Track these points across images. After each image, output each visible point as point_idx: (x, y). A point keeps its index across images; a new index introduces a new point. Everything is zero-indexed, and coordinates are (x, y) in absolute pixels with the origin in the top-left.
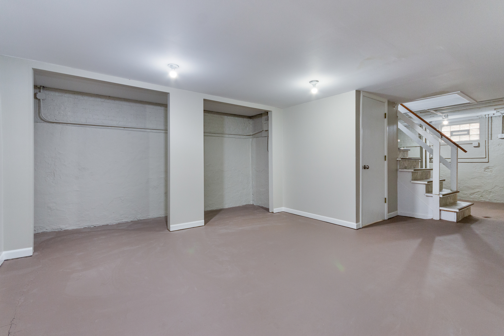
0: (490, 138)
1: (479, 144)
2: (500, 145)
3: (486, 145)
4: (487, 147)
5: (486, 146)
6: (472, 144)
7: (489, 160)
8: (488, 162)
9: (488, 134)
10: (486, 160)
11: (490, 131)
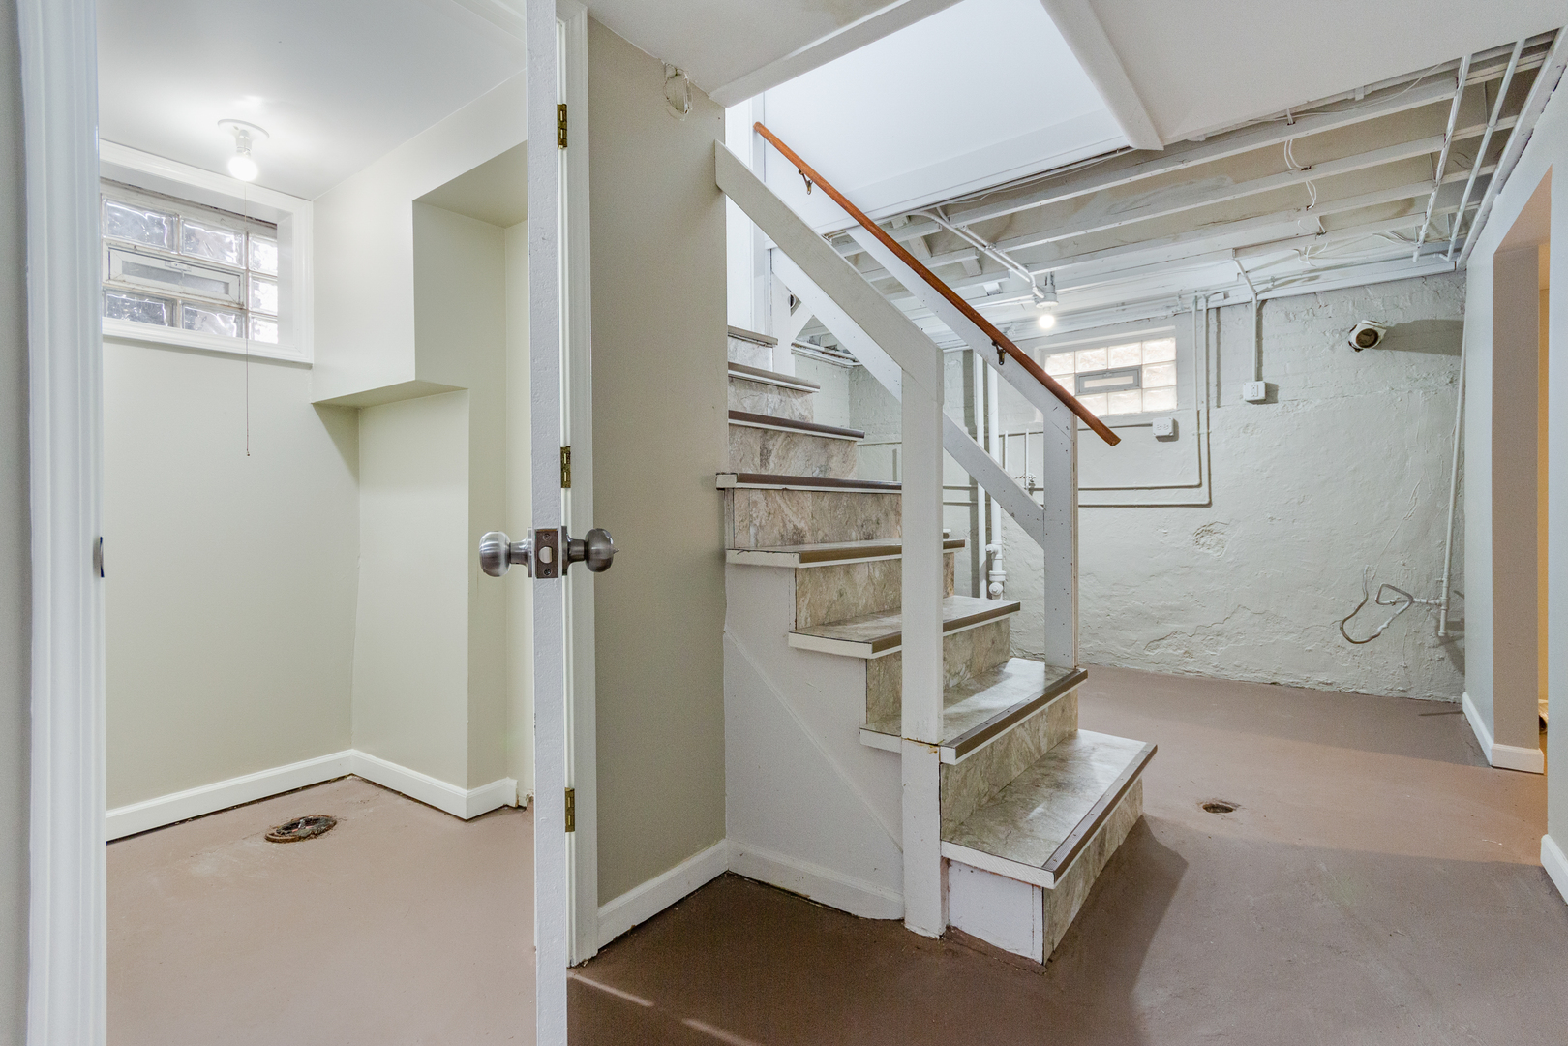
0: (1213, 403)
1: (1175, 425)
2: (1250, 430)
3: (1201, 432)
4: (1204, 438)
5: (1199, 435)
6: (1150, 425)
7: (1213, 497)
8: (1209, 505)
9: (1208, 383)
10: (1200, 496)
11: (1215, 371)
